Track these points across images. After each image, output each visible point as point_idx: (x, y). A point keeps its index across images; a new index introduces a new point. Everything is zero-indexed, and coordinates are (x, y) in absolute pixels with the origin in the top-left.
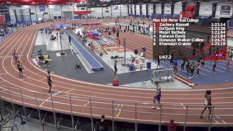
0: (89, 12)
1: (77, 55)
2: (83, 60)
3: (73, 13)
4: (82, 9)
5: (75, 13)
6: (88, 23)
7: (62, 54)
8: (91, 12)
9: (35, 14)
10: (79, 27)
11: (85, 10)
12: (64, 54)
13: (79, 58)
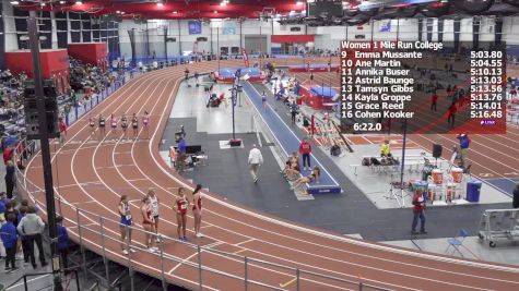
0: (311, 38)
1: (272, 148)
3: (269, 40)
4: (292, 29)
5: (275, 38)
7: (232, 144)
8: (316, 39)
9: (177, 40)
10: (283, 77)
11: (302, 32)
12: (238, 144)
13: (277, 157)
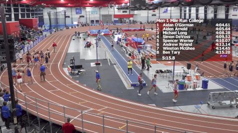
0: (132, 16)
1: (115, 66)
2: (122, 73)
3: (113, 17)
4: (123, 12)
5: (116, 16)
6: (130, 29)
7: (97, 64)
8: (134, 16)
9: (71, 17)
10: (119, 33)
11: (128, 13)
12: (99, 64)
13: (117, 70)
